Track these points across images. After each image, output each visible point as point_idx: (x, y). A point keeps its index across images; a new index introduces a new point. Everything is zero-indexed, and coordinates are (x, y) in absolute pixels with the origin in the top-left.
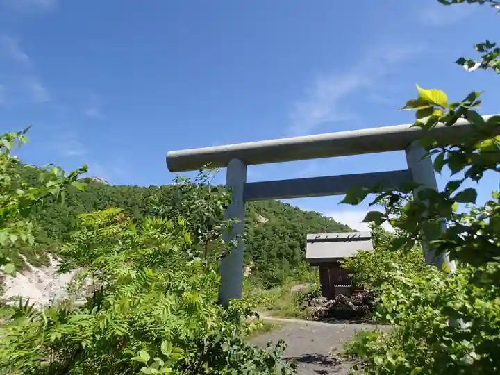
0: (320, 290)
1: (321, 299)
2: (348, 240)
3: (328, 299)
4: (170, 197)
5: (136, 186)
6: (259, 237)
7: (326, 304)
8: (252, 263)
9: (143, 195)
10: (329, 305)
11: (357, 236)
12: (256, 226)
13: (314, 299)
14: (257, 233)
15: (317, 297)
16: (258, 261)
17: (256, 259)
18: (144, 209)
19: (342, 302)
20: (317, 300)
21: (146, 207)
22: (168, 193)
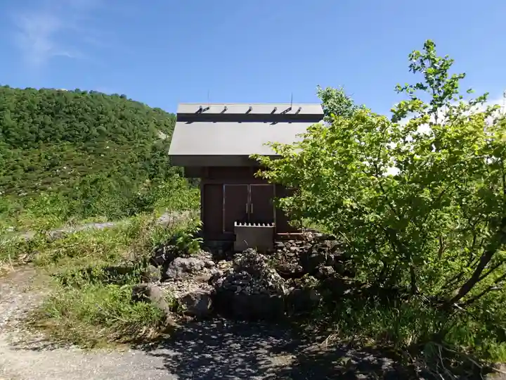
0: (196, 236)
1: (199, 259)
2: (273, 118)
3: (216, 259)
4: (52, 103)
5: (7, 87)
6: (157, 154)
7: (207, 274)
8: (148, 181)
9: (17, 98)
10: (215, 277)
11: (293, 112)
12: (155, 142)
13: (178, 260)
14: (154, 149)
15: (187, 254)
16: (155, 179)
17: (153, 177)
18: (17, 115)
19: (253, 269)
20: (186, 261)
21: (21, 113)
22: (48, 98)
